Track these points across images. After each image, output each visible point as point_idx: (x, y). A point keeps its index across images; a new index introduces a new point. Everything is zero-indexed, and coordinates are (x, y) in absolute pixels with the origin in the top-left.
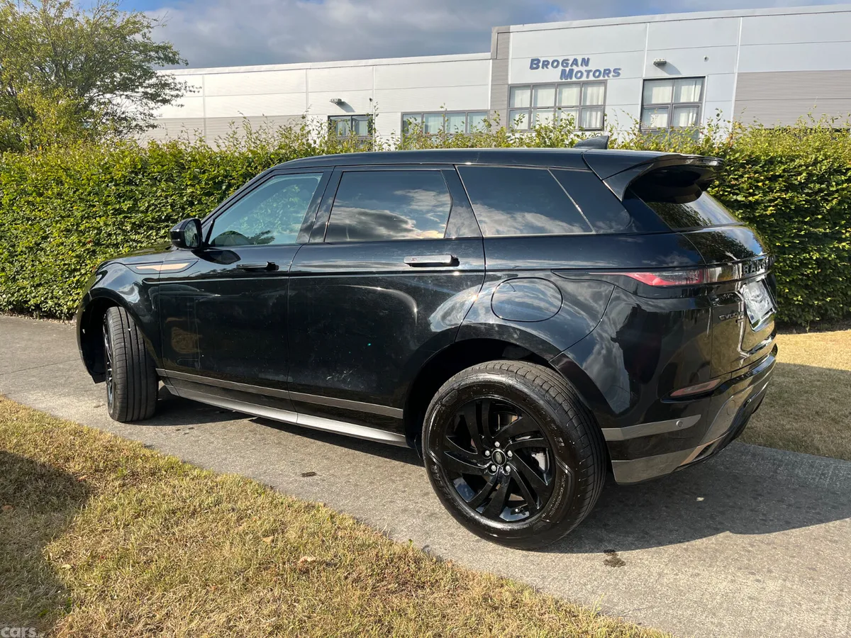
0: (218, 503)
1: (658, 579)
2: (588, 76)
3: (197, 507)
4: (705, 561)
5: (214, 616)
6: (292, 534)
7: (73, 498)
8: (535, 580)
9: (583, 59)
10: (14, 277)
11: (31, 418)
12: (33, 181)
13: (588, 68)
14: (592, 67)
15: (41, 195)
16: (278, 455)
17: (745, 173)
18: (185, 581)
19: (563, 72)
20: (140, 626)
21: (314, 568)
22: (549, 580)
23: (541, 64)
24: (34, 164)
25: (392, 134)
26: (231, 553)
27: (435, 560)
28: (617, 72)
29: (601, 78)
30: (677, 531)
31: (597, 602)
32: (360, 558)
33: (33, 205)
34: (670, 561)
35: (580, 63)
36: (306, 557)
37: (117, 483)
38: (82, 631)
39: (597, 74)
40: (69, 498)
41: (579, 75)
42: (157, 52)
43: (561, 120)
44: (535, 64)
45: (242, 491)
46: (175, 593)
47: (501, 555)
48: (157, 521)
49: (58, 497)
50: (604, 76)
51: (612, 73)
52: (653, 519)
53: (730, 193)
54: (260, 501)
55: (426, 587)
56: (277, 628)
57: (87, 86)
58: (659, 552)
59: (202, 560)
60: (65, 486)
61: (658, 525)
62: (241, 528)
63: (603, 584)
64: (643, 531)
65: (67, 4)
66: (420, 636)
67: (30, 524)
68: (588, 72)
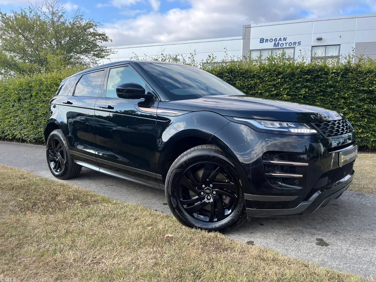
0: (125, 213)
1: (347, 252)
2: (286, 46)
3: (116, 214)
4: (369, 244)
5: (125, 258)
6: (160, 226)
7: (59, 209)
8: (282, 251)
9: (284, 38)
10: (37, 127)
11: (42, 180)
12: (46, 85)
14: (288, 41)
15: (49, 91)
16: (152, 196)
17: (367, 77)
18: (111, 242)
19: (275, 44)
20: (89, 262)
21: (172, 240)
22: (290, 251)
23: (265, 41)
24: (46, 78)
25: (202, 61)
26: (132, 232)
27: (231, 239)
28: (299, 43)
30: (353, 231)
31: (317, 261)
32: (195, 237)
33: (46, 95)
34: (351, 244)
35: (282, 40)
36: (168, 235)
37: (79, 205)
38: (61, 262)
39: (290, 44)
40: (57, 209)
41: (282, 45)
42: (99, 36)
43: (279, 54)
44: (262, 41)
45: (136, 209)
46: (106, 248)
47: (264, 239)
48: (98, 219)
49: (52, 209)
52: (340, 226)
53: (360, 86)
54: (144, 213)
55: (228, 250)
56: (156, 264)
57: (70, 51)
58: (345, 240)
59: (118, 235)
60: (55, 205)
61: (342, 228)
62: (136, 223)
63: (318, 253)
64: (335, 231)
65: (62, 16)
66: (228, 270)
67: (39, 219)
68: (286, 43)
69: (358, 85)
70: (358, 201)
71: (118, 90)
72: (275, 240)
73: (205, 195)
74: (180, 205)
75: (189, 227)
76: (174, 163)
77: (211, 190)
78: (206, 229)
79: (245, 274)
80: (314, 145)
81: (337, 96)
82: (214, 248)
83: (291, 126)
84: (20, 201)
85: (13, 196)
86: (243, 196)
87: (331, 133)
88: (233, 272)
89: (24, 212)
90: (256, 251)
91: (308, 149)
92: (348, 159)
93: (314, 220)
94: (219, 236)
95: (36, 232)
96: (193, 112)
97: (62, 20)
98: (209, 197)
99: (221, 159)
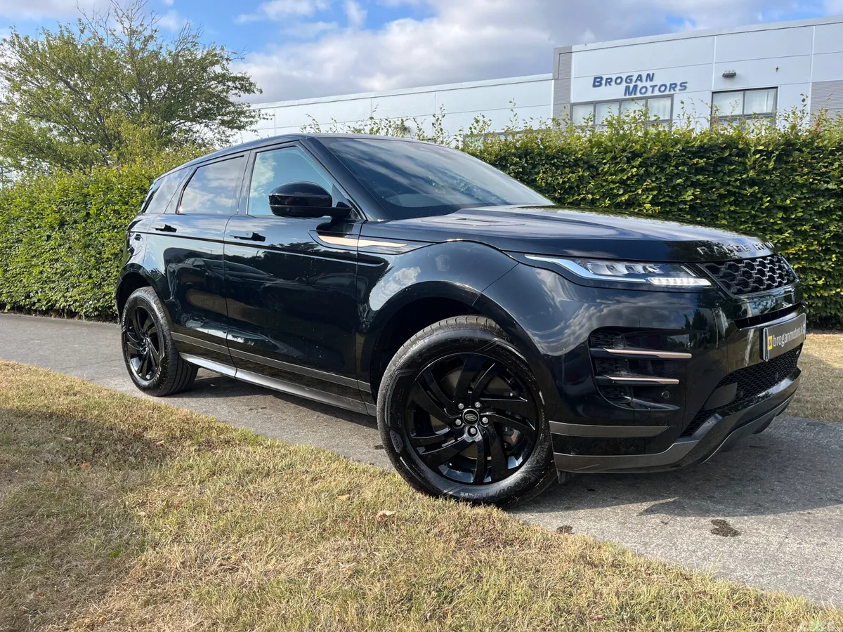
0: (291, 466)
1: (779, 548)
2: (653, 92)
3: (271, 468)
4: (830, 531)
5: (291, 560)
6: (368, 494)
7: (150, 458)
8: (636, 546)
9: (648, 75)
10: (101, 284)
11: (112, 396)
12: (119, 191)
13: (653, 83)
14: (657, 82)
15: (127, 203)
16: (350, 430)
17: (835, 160)
18: (261, 527)
19: (627, 88)
20: (215, 567)
21: (393, 522)
22: (652, 546)
23: (604, 82)
24: (120, 175)
25: (460, 130)
26: (307, 507)
27: (521, 522)
28: (684, 86)
30: (795, 503)
31: (710, 567)
32: (442, 516)
33: (119, 214)
34: (790, 531)
35: (644, 78)
36: (384, 511)
37: (192, 449)
38: (155, 569)
39: (663, 88)
40: (146, 459)
41: (644, 90)
42: (234, 82)
43: (635, 112)
44: (597, 82)
45: (315, 458)
46: (250, 538)
47: (595, 521)
48: (233, 479)
49: (136, 457)
52: (767, 493)
53: (819, 181)
54: (334, 466)
55: (514, 544)
56: (357, 572)
57: (169, 114)
58: (776, 524)
59: (277, 512)
60: (143, 450)
61: (772, 498)
62: (315, 487)
63: (716, 551)
64: (755, 503)
65: (151, 37)
66: (514, 586)
67: (108, 479)
68: (653, 87)
69: (814, 179)
70: (811, 438)
71: (273, 200)
72: (619, 523)
73: (465, 426)
74: (410, 448)
75: (430, 496)
76: (397, 357)
77: (476, 415)
78: (467, 500)
79: (549, 594)
80: (706, 312)
81: (768, 204)
82: (483, 540)
83: (654, 272)
84: (67, 442)
85: (50, 432)
86: (548, 427)
87: (743, 287)
88: (524, 589)
89: (75, 464)
90: (576, 547)
91: (691, 322)
92: (782, 344)
93: (710, 480)
94: (495, 514)
95: (102, 505)
96: (437, 243)
97: (152, 46)
98: (472, 430)
99: (498, 346)
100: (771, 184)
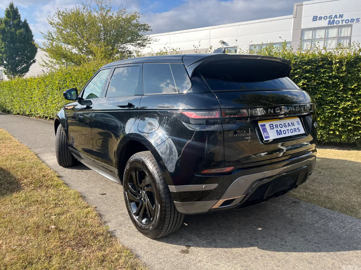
2: (342, 23)
9: (340, 15)
13: (342, 19)
14: (345, 18)
19: (330, 21)
23: (318, 19)
28: (358, 20)
29: (349, 23)
35: (338, 17)
39: (347, 21)
41: (338, 22)
44: (315, 19)
50: (351, 22)
51: (355, 21)
65: (109, 10)
68: (343, 21)
81: (342, 88)
100: (347, 78)
